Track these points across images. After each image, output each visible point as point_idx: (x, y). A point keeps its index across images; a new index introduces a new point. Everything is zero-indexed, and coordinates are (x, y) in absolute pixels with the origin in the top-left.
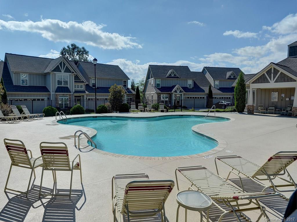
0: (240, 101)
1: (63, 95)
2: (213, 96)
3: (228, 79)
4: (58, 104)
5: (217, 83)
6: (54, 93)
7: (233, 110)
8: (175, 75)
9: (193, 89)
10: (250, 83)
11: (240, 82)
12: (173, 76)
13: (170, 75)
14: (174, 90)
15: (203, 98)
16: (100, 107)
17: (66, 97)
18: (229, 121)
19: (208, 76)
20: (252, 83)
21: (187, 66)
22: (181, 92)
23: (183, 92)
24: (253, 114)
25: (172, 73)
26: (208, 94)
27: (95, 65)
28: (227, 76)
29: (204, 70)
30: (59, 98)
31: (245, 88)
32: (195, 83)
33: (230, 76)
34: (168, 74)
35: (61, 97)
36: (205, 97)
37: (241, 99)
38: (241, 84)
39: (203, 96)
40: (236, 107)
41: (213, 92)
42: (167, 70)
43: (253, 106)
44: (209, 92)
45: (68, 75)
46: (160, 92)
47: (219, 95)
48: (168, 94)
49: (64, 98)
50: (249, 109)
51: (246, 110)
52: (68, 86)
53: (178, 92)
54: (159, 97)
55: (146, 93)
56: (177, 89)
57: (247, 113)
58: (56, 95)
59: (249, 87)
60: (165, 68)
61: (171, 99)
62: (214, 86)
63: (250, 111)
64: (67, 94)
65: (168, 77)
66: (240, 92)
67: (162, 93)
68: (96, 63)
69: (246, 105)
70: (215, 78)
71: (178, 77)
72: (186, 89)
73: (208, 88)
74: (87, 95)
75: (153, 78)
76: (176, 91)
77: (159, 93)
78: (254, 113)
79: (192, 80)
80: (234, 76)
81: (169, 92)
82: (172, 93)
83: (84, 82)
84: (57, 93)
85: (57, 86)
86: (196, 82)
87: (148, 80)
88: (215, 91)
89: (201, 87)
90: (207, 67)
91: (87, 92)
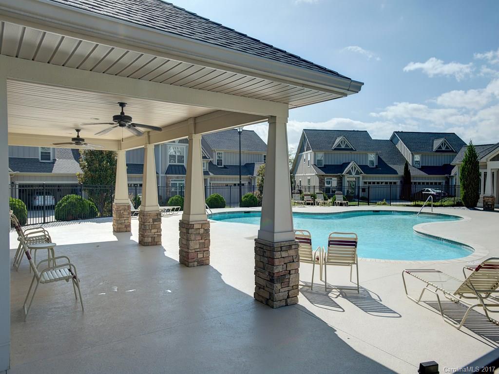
0: (471, 189)
1: (178, 177)
2: (412, 181)
3: (437, 151)
4: (170, 192)
5: (417, 158)
6: (164, 175)
7: (455, 203)
8: (347, 145)
9: (378, 168)
10: (487, 159)
11: (469, 159)
12: (343, 147)
13: (339, 145)
14: (346, 170)
15: (395, 183)
16: (247, 197)
17: (181, 181)
18: (462, 220)
19: (401, 146)
20: (490, 160)
21: (366, 131)
22: (358, 173)
23: (361, 173)
24: (493, 210)
25: (342, 142)
26: (402, 177)
27: (240, 133)
28: (435, 147)
29: (394, 136)
30: (171, 182)
31: (479, 167)
32: (379, 158)
33: (440, 147)
34: (334, 145)
35: (175, 181)
36: (398, 182)
37: (472, 186)
38: (471, 162)
39: (395, 181)
40: (463, 199)
41: (411, 174)
42: (333, 138)
43: (492, 197)
44: (404, 174)
45: (185, 147)
46: (324, 174)
47: (422, 178)
48: (336, 176)
49: (178, 182)
50: (485, 203)
51: (480, 203)
52: (185, 164)
53: (354, 173)
54: (322, 182)
55: (296, 175)
56: (352, 168)
57: (482, 209)
58: (167, 178)
59: (485, 167)
60: (331, 134)
61: (342, 186)
62: (413, 164)
63: (489, 204)
64: (183, 177)
65: (335, 149)
66: (471, 174)
67: (327, 176)
68: (241, 130)
69: (481, 196)
70: (414, 151)
71: (352, 149)
72: (365, 169)
73: (403, 167)
74: (211, 179)
75: (311, 151)
76: (349, 173)
77: (323, 176)
78: (495, 209)
79: (375, 154)
80: (447, 147)
81: (339, 174)
82: (343, 175)
83: (207, 158)
84: (168, 175)
85: (168, 164)
86: (381, 157)
87: (301, 154)
88: (414, 172)
89: (391, 166)
90: (399, 132)
91: (210, 173)
